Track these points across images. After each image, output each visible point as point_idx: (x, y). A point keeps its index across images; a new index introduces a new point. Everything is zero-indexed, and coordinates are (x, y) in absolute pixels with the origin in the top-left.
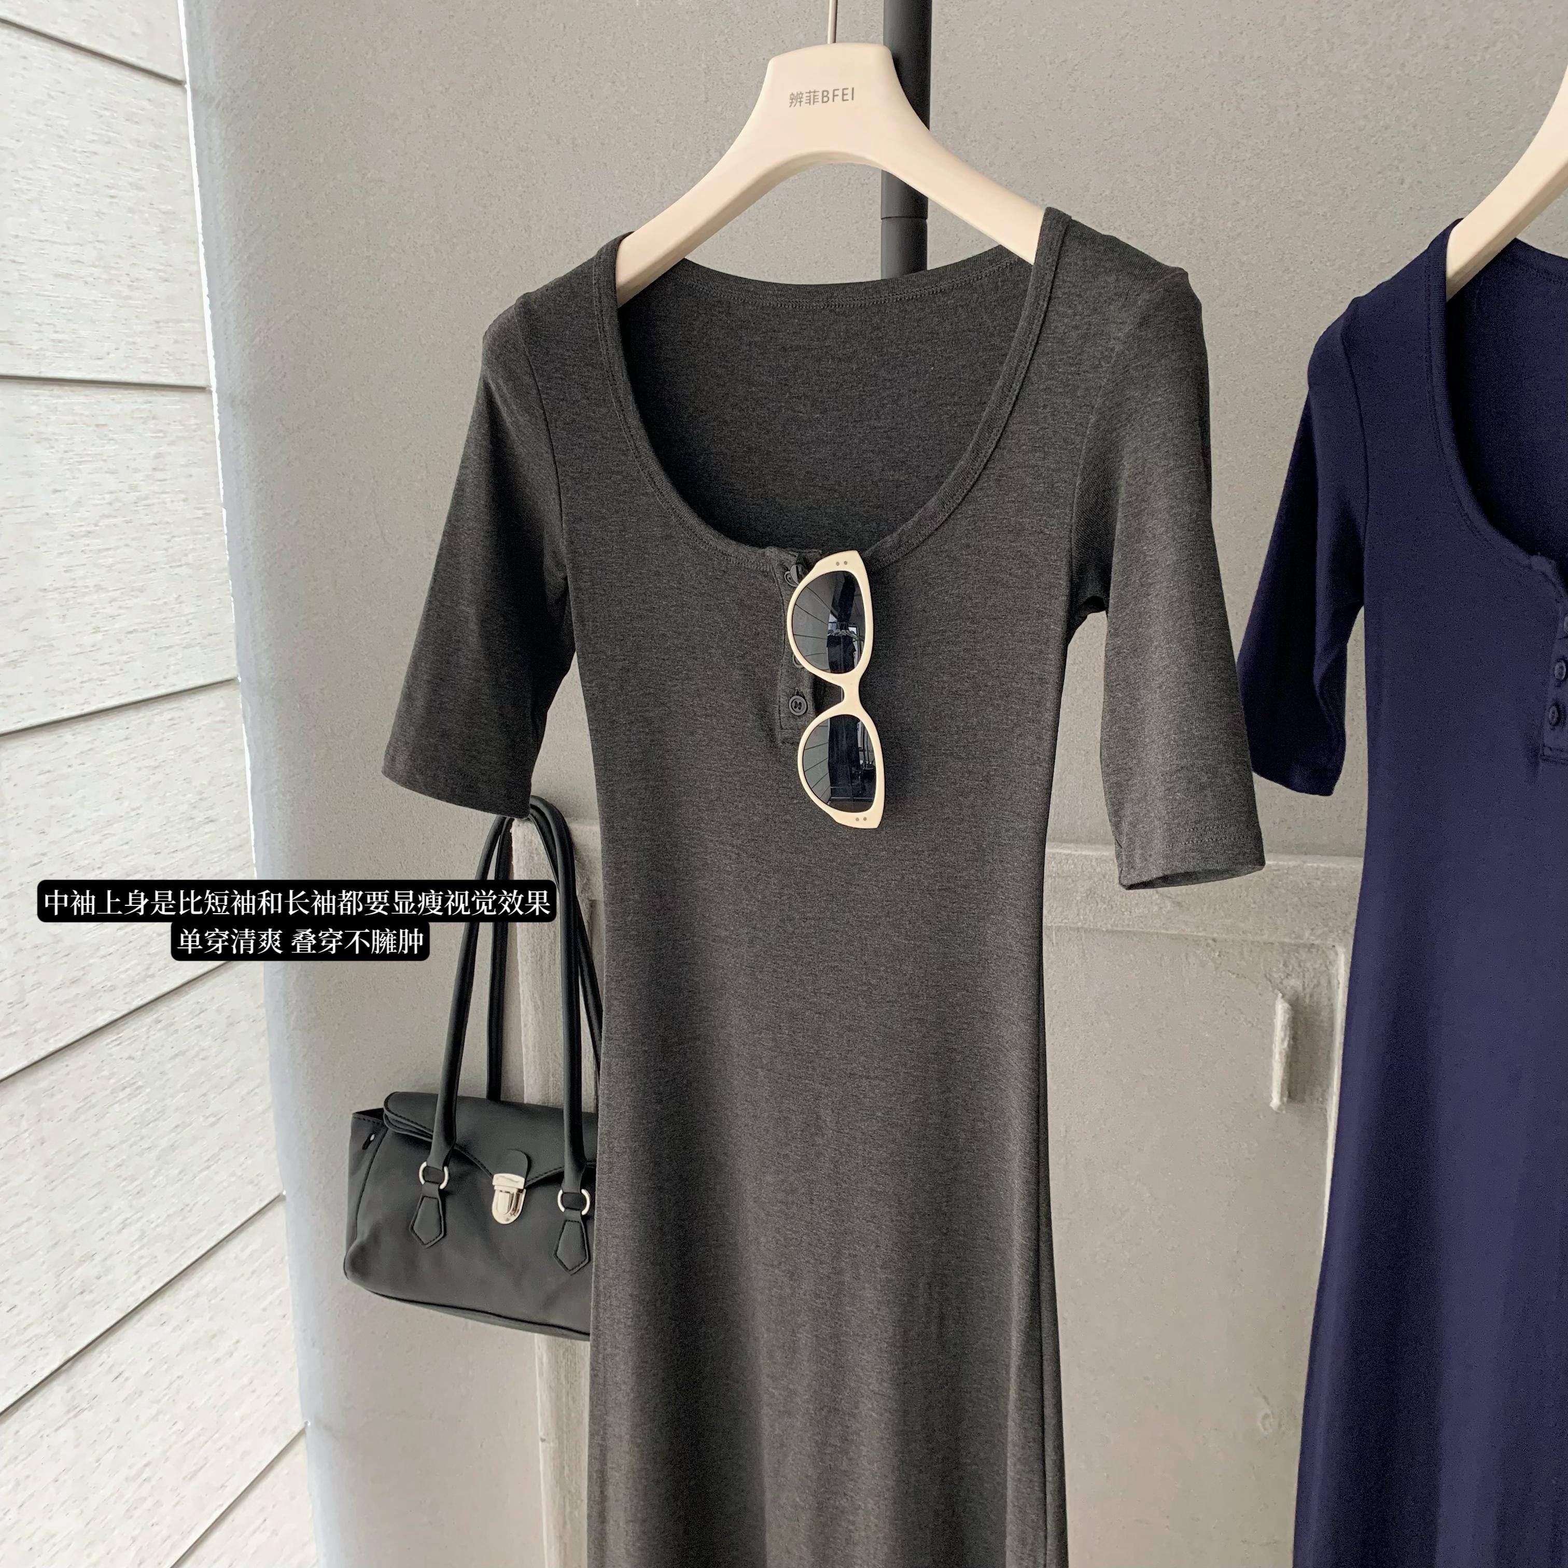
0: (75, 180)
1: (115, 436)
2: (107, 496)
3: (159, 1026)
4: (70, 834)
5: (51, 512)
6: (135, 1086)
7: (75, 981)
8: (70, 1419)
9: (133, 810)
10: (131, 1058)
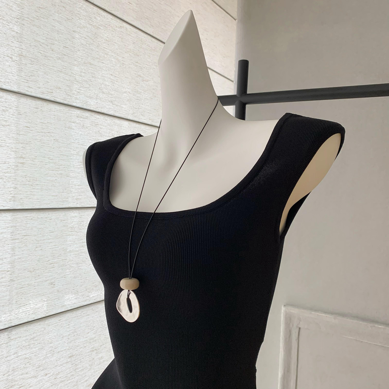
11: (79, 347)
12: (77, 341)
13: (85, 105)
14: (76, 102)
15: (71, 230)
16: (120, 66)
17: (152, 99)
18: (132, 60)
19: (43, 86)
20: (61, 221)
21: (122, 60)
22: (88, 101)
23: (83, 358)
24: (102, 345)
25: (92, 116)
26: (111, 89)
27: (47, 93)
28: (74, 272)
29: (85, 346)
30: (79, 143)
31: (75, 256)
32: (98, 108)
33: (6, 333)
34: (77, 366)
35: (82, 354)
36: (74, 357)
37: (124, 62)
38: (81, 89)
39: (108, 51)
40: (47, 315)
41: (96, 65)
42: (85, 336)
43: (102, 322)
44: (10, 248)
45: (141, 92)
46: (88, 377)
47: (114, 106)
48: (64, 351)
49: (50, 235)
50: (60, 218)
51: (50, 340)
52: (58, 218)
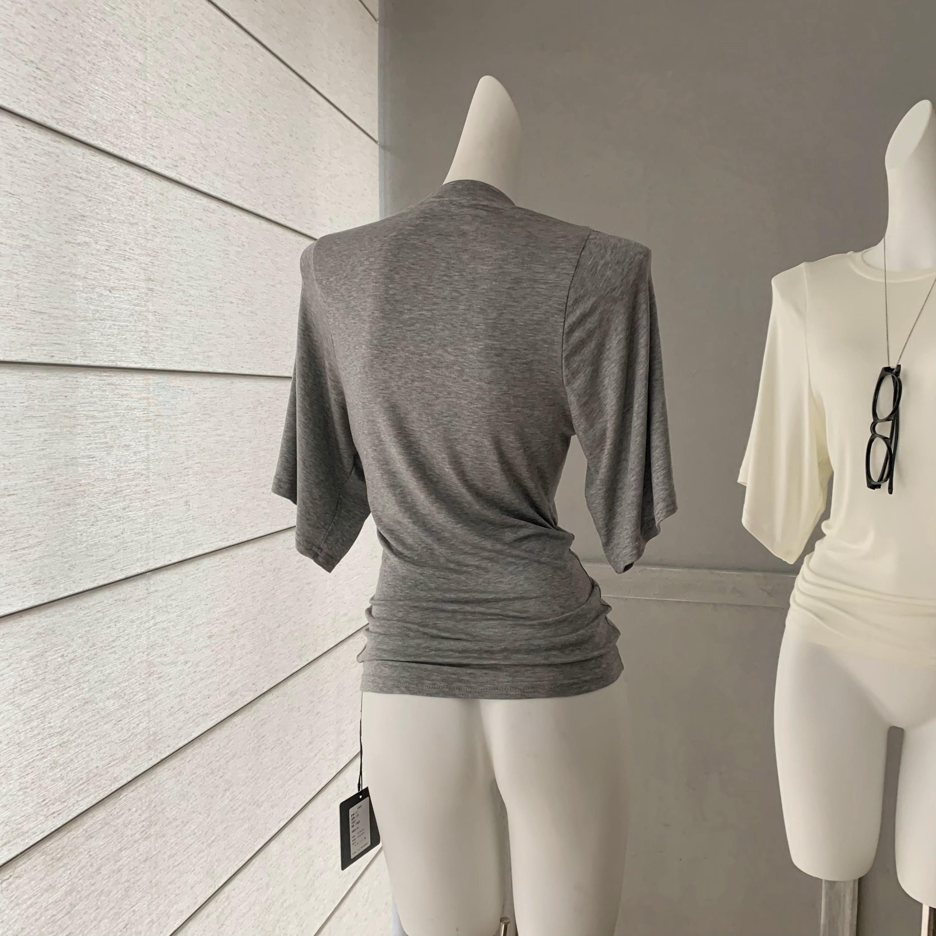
11: (218, 622)
12: (216, 611)
13: (212, 188)
15: (204, 413)
16: (247, 117)
17: (284, 177)
18: (260, 105)
20: (195, 394)
21: (249, 107)
22: (214, 180)
23: (224, 643)
24: (242, 624)
26: (238, 160)
27: (172, 166)
29: (226, 620)
30: (207, 256)
31: (208, 457)
32: (225, 195)
33: (144, 581)
35: (223, 635)
36: (214, 637)
38: (207, 159)
39: (233, 89)
41: (221, 117)
42: (225, 603)
44: (143, 435)
47: (243, 189)
48: (202, 626)
49: (183, 418)
50: (193, 390)
51: (188, 604)
52: (190, 389)
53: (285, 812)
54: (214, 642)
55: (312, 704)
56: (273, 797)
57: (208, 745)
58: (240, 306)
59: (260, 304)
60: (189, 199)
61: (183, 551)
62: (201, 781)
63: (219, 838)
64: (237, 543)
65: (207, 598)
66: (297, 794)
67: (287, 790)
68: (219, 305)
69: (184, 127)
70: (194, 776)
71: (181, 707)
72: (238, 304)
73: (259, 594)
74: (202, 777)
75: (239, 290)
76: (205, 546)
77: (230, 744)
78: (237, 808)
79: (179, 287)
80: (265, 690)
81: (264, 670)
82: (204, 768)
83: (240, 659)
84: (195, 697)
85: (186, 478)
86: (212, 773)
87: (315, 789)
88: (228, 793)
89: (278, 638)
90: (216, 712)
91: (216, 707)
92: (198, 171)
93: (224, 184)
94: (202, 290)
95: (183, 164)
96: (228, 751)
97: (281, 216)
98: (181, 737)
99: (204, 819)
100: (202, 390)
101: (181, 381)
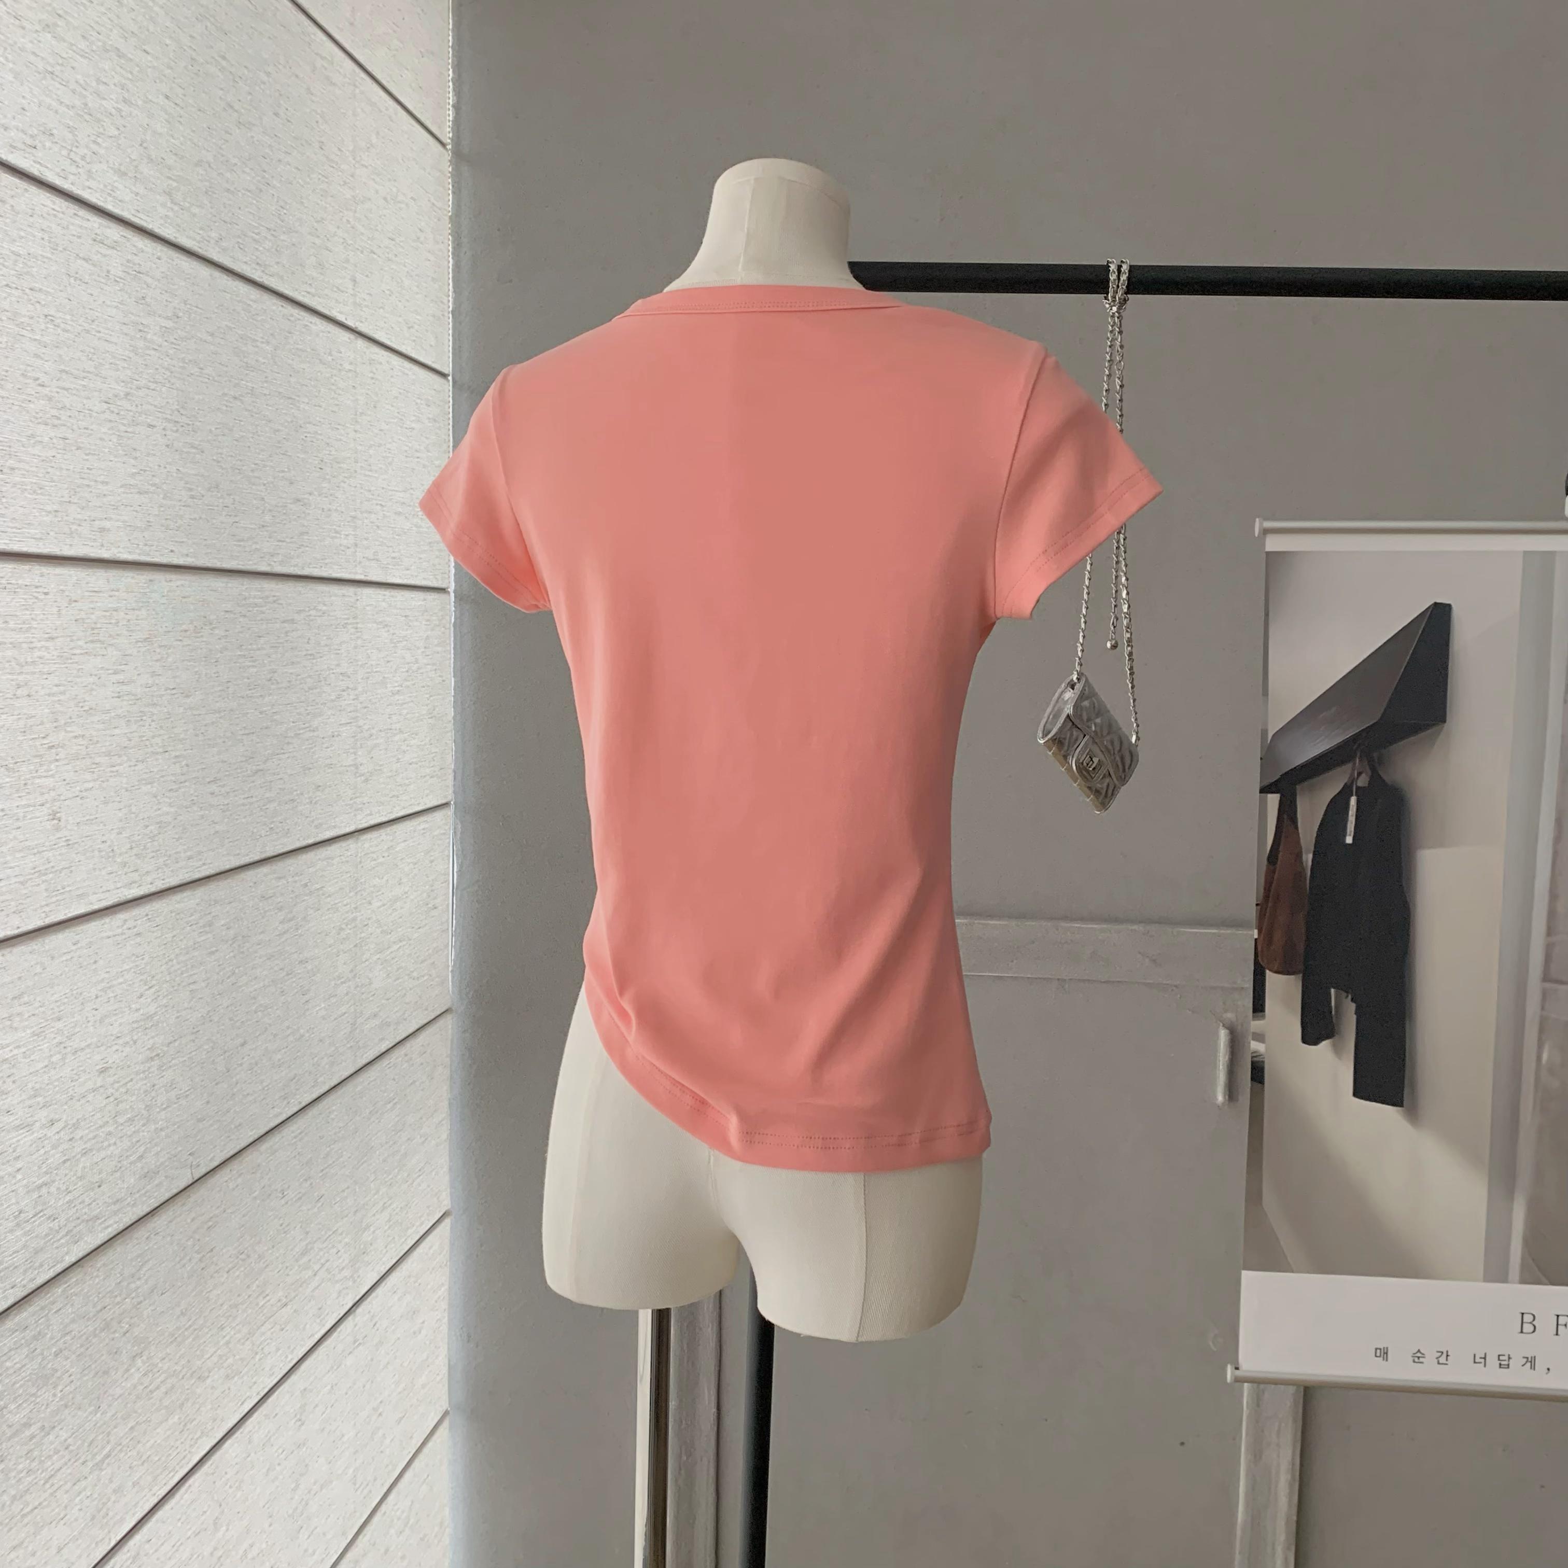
0: (406, 448)
1: (410, 623)
2: (406, 666)
3: (406, 1058)
4: (379, 907)
5: (386, 676)
6: (394, 1102)
7: (375, 1016)
8: (354, 1349)
9: (406, 893)
10: (394, 1079)
11: (120, 1041)
12: (116, 1021)
13: (110, 199)
14: (90, 188)
15: (91, 638)
16: (186, 67)
17: (261, 191)
18: (212, 47)
19: (14, 123)
20: (71, 601)
21: (191, 48)
22: (116, 184)
23: (132, 1080)
24: (171, 1043)
25: (128, 240)
26: (168, 150)
28: (103, 782)
29: (135, 1038)
30: (100, 332)
31: (101, 726)
32: (141, 216)
34: (120, 1105)
35: (129, 1067)
36: (112, 1071)
37: (194, 54)
38: (99, 140)
39: (156, 9)
40: (48, 921)
41: (129, 60)
42: (133, 1006)
43: (170, 963)
45: (236, 164)
46: (142, 1149)
47: (176, 208)
48: (88, 1051)
49: (47, 648)
50: (67, 593)
51: (56, 1010)
52: (63, 591)
53: (255, 1383)
54: (111, 1080)
55: (309, 1183)
56: (230, 1361)
57: (97, 1276)
58: (168, 433)
59: (211, 431)
60: (61, 215)
61: (47, 909)
62: (82, 1346)
63: (119, 1448)
64: (158, 889)
65: (97, 997)
66: (278, 1349)
67: (258, 1342)
68: (123, 428)
69: (50, 69)
70: (68, 1338)
71: (40, 1208)
72: (164, 429)
73: (203, 984)
74: (84, 1337)
75: (168, 402)
76: (93, 898)
77: (145, 1269)
78: (158, 1388)
79: (40, 388)
80: (216, 1163)
81: (215, 1126)
82: (89, 1319)
83: (165, 1109)
84: (71, 1188)
85: (53, 766)
86: (107, 1326)
87: (312, 1335)
88: (139, 1362)
89: (241, 1065)
90: (115, 1213)
91: (115, 1203)
92: (82, 163)
93: (137, 194)
94: (88, 398)
95: (48, 144)
96: (138, 1283)
97: (254, 265)
98: (41, 1265)
99: (87, 1417)
100: (87, 594)
101: (42, 575)
